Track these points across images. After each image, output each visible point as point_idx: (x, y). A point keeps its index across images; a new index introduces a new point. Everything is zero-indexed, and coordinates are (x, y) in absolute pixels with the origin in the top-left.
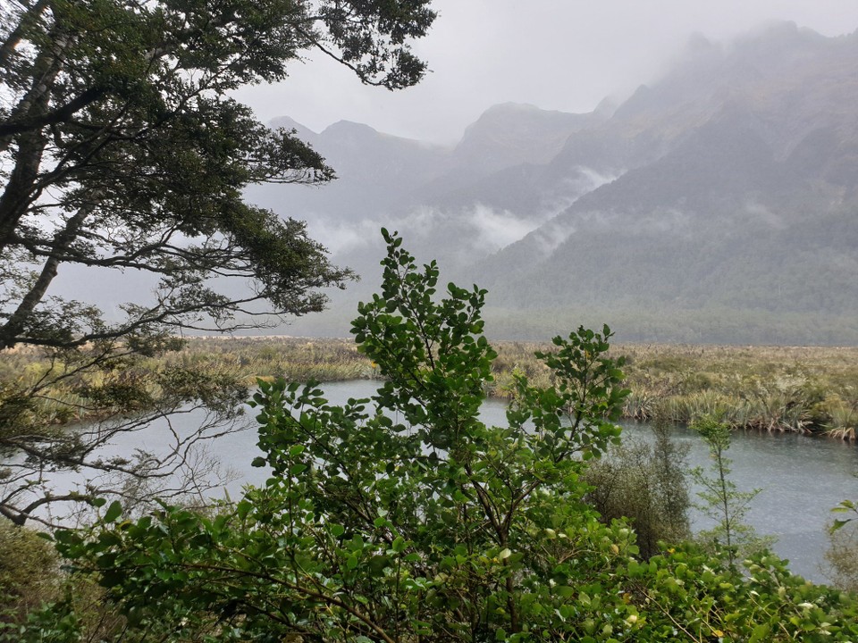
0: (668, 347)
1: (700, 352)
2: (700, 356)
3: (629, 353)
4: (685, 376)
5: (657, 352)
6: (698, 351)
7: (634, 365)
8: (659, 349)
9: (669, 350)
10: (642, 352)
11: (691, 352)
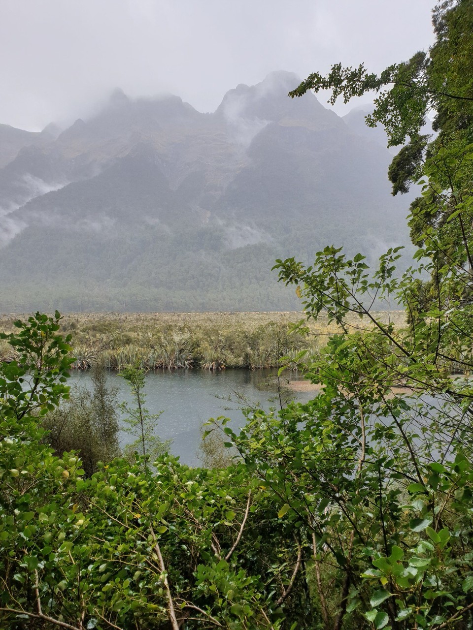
0: (102, 315)
1: (124, 318)
2: (124, 321)
3: (73, 321)
4: (115, 335)
5: (94, 319)
6: (123, 317)
7: (78, 329)
8: (96, 317)
9: (103, 317)
10: (83, 319)
11: (118, 318)
